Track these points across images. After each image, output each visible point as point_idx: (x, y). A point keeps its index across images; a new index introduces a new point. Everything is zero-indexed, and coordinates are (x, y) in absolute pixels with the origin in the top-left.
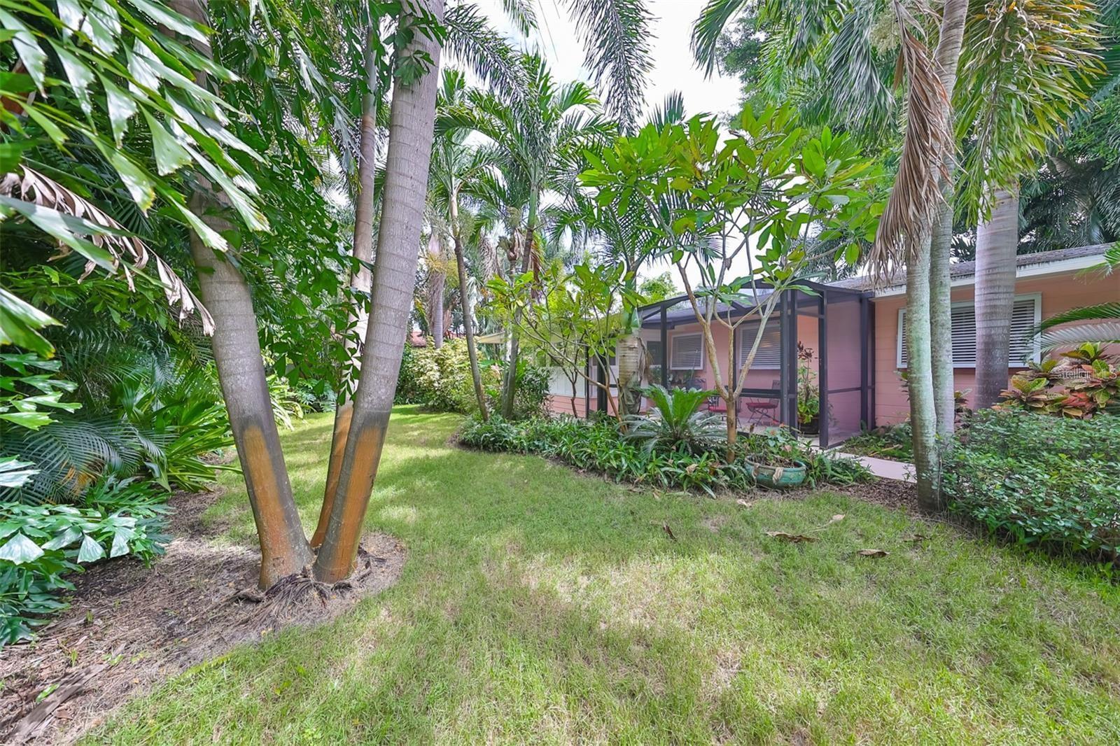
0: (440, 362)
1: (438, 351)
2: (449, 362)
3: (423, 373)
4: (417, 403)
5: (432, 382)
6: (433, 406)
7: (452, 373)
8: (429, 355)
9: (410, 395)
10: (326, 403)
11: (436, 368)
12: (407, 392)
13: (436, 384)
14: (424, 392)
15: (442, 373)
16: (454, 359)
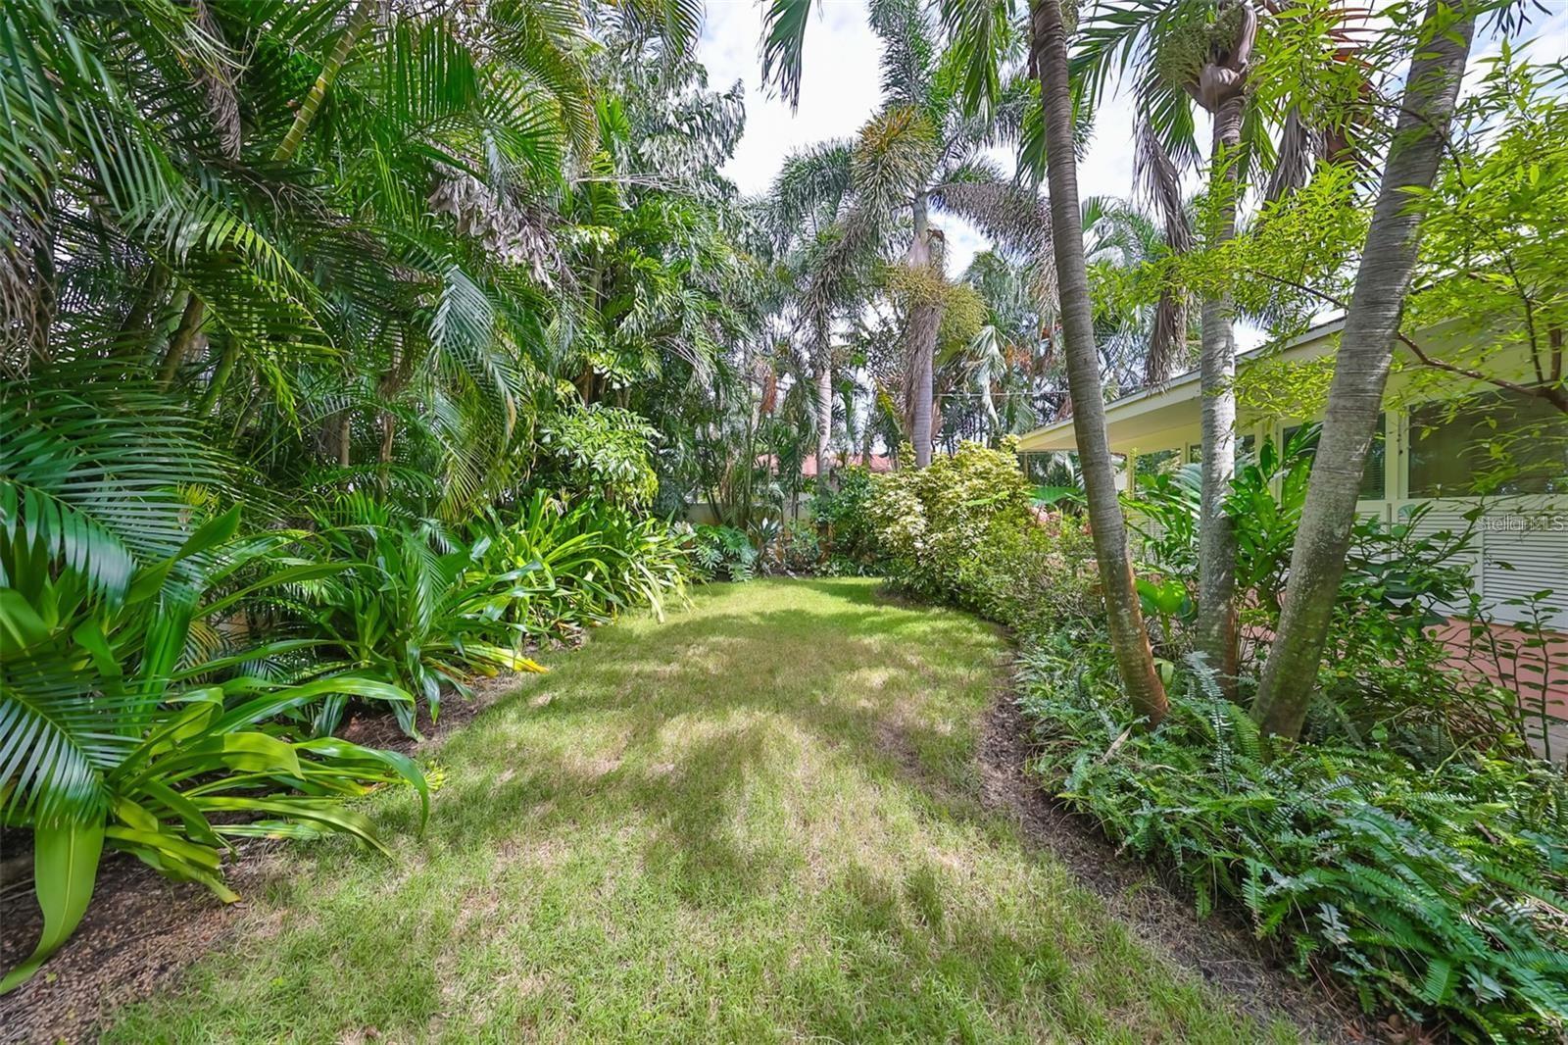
0: (928, 495)
1: (923, 472)
2: (949, 494)
3: (891, 519)
4: (878, 574)
5: (908, 539)
6: (909, 588)
7: (953, 518)
8: (903, 481)
9: (866, 559)
10: (739, 566)
11: (919, 508)
12: (861, 553)
13: (919, 545)
14: (889, 556)
15: (930, 519)
16: (959, 488)
